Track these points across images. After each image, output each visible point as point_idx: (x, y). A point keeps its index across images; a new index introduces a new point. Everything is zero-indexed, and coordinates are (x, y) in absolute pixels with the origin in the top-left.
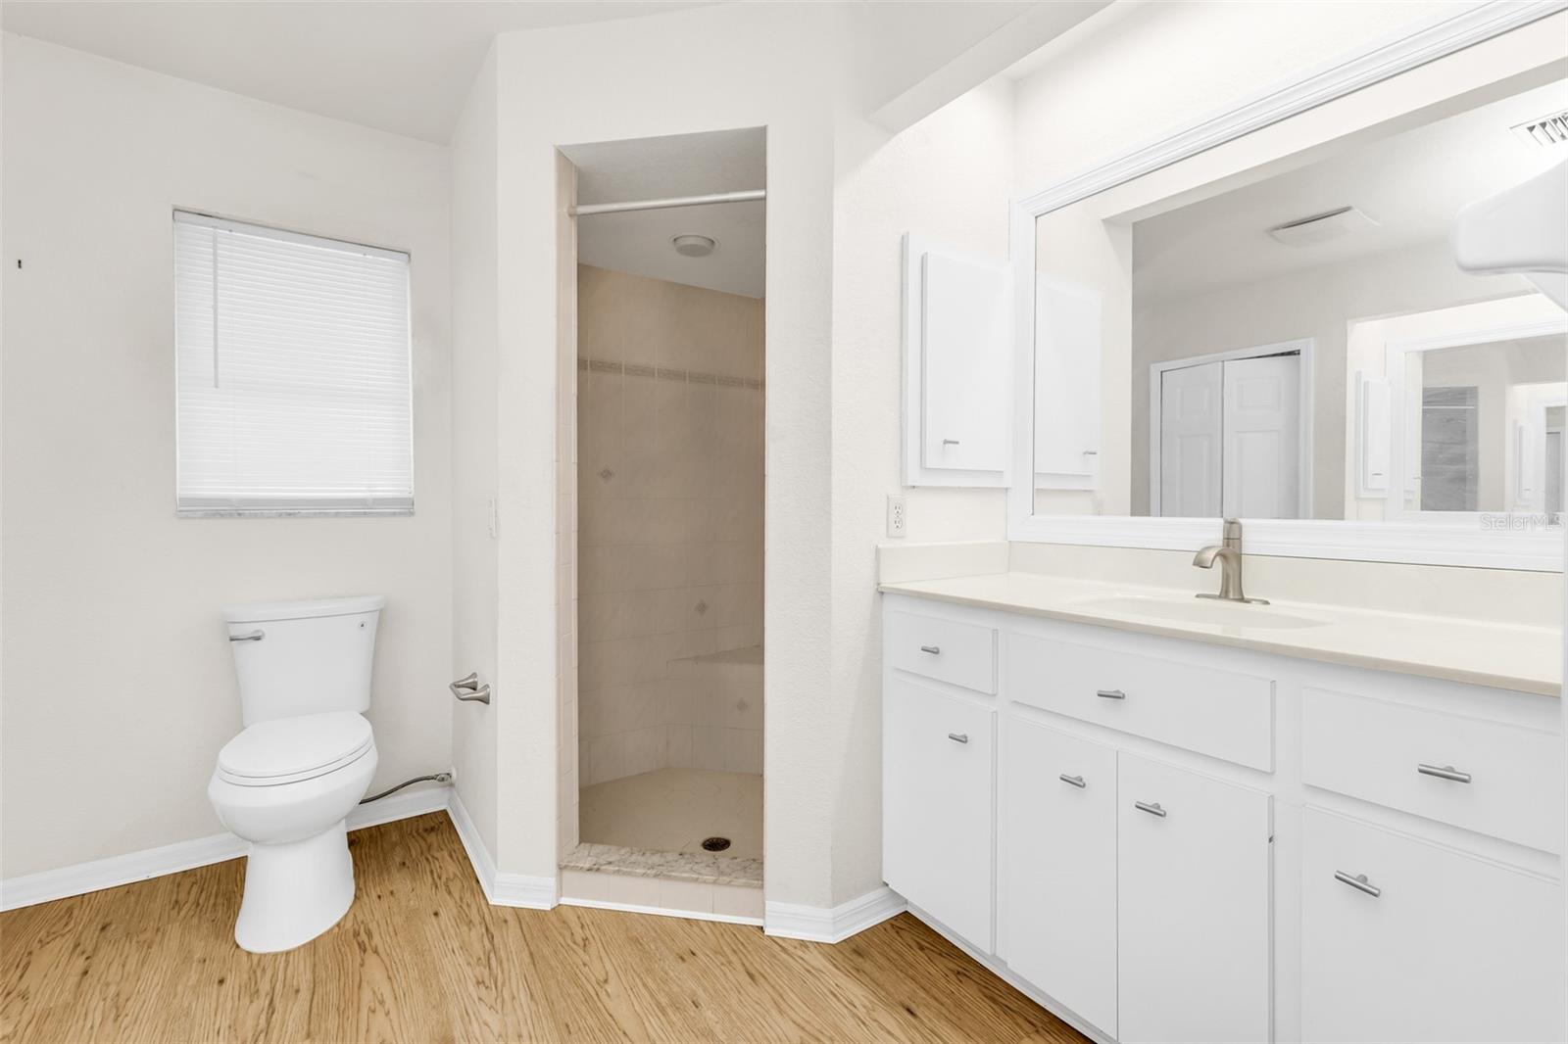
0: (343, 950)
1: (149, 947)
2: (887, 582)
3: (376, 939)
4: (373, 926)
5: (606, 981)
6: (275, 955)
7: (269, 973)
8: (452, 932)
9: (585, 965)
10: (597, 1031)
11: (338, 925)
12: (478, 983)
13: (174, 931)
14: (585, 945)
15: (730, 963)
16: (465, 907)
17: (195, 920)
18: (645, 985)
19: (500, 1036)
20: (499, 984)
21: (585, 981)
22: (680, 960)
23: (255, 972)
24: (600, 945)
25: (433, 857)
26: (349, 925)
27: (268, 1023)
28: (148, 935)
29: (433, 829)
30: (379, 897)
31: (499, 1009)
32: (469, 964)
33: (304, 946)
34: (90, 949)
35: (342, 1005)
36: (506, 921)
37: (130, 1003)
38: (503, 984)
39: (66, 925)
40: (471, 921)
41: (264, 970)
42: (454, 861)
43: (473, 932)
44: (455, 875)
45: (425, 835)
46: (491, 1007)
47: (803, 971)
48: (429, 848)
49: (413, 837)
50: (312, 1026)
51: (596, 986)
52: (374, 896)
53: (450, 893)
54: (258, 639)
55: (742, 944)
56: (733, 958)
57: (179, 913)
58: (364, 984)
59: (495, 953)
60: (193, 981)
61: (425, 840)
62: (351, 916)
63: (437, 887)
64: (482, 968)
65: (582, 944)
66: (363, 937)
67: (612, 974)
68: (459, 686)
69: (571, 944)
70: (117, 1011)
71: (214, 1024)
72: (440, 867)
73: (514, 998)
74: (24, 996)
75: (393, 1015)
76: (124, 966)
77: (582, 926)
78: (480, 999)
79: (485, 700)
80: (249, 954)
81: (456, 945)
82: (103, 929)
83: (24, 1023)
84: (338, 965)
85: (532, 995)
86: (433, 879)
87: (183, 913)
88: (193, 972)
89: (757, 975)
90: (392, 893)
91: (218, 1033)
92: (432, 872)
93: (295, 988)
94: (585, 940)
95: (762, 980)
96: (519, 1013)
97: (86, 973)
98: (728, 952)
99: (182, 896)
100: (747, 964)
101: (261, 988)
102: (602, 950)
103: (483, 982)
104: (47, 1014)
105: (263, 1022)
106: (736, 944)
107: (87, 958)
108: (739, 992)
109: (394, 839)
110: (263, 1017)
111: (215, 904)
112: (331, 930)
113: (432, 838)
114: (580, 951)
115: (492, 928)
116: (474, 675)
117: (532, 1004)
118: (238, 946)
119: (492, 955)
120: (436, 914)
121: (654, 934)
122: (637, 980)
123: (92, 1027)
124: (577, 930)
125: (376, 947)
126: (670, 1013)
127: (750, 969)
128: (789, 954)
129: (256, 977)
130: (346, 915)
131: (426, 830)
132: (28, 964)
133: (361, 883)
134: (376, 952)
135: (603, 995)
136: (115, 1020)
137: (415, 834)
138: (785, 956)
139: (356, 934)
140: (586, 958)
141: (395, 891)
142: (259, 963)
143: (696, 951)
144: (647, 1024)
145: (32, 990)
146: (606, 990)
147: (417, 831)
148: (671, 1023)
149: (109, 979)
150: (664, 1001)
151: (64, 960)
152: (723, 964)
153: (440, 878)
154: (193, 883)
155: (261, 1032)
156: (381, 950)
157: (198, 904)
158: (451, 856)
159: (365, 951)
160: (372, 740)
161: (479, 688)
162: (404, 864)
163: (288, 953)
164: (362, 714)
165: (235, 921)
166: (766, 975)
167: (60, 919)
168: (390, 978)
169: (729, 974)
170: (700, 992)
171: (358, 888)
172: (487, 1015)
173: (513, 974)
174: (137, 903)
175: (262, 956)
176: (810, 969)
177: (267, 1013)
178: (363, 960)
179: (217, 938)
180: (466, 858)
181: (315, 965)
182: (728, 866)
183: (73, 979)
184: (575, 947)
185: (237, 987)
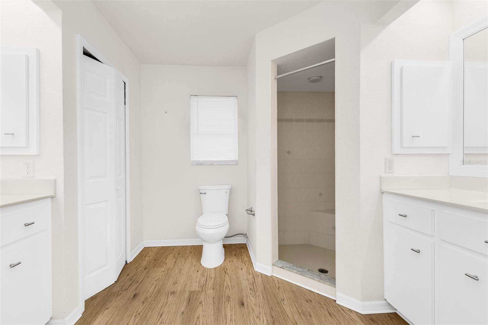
0: (221, 271)
1: (186, 260)
2: (384, 189)
3: (228, 271)
4: (228, 268)
5: (284, 300)
6: (208, 269)
8: (245, 275)
9: (278, 294)
10: (280, 312)
11: (221, 265)
12: (250, 289)
13: (190, 258)
14: (279, 288)
15: (323, 308)
16: (249, 269)
17: (194, 257)
18: (295, 305)
19: (255, 304)
20: (255, 291)
21: (278, 298)
22: (306, 302)
24: (283, 290)
25: (242, 255)
26: (223, 266)
27: (206, 283)
28: (186, 257)
29: (242, 248)
31: (255, 297)
32: (249, 284)
33: (213, 268)
34: (176, 258)
35: (220, 285)
36: (258, 276)
37: (182, 271)
38: (256, 292)
39: (173, 252)
40: (250, 273)
41: (205, 271)
43: (250, 276)
44: (247, 261)
46: (253, 296)
47: (349, 319)
48: (241, 252)
50: (214, 287)
51: (281, 301)
52: (228, 261)
53: (245, 265)
54: (205, 194)
55: (328, 303)
56: (324, 306)
57: (191, 254)
58: (225, 281)
59: (255, 283)
60: (193, 269)
61: (240, 250)
62: (223, 264)
63: (242, 263)
64: (252, 286)
65: (278, 287)
66: (225, 270)
67: (285, 299)
68: (248, 210)
69: (275, 287)
71: (196, 280)
72: (243, 257)
73: (259, 296)
74: (166, 264)
75: (231, 290)
76: (181, 263)
77: (278, 283)
78: (250, 293)
79: (254, 215)
80: (203, 267)
81: (246, 279)
82: (179, 254)
83: (166, 269)
84: (220, 275)
85: (263, 297)
89: (332, 315)
90: (232, 261)
91: (197, 282)
92: (241, 258)
93: (211, 278)
94: (279, 287)
95: (334, 317)
96: (260, 300)
97: (175, 262)
98: (323, 304)
99: (192, 251)
100: (329, 310)
101: (205, 275)
102: (283, 291)
103: (252, 289)
104: (169, 269)
105: (205, 283)
106: (326, 303)
108: (325, 317)
109: (233, 248)
111: (197, 254)
112: (219, 266)
113: (242, 250)
114: (277, 290)
115: (255, 276)
116: (252, 208)
117: (263, 299)
118: (201, 264)
119: (254, 283)
120: (242, 269)
121: (299, 292)
122: (293, 302)
123: (176, 273)
124: (277, 284)
126: (302, 316)
127: (330, 311)
128: (345, 312)
130: (222, 264)
131: (241, 248)
132: (167, 258)
133: (226, 257)
134: (228, 274)
135: (282, 303)
136: (180, 273)
138: (343, 312)
139: (224, 269)
140: (279, 292)
142: (205, 269)
143: (312, 301)
144: (294, 316)
145: (167, 263)
146: (283, 303)
147: (239, 247)
148: (302, 319)
149: (179, 265)
150: (300, 311)
151: (172, 259)
152: (320, 307)
153: (243, 260)
154: (194, 248)
155: (204, 285)
156: (229, 274)
157: (194, 253)
158: (246, 256)
159: (226, 273)
160: (228, 222)
161: (253, 211)
162: (235, 255)
163: (210, 269)
164: (226, 215)
165: (201, 258)
166: (335, 315)
167: (172, 250)
168: (230, 281)
169: (322, 311)
170: (312, 313)
171: (225, 258)
172: (252, 298)
173: (259, 290)
174: (184, 250)
175: (205, 268)
176: (352, 319)
177: (206, 281)
178: (225, 275)
179: (197, 261)
180: (250, 257)
181: (215, 273)
182: (324, 278)
183: (173, 263)
184: (276, 288)
185: (200, 274)
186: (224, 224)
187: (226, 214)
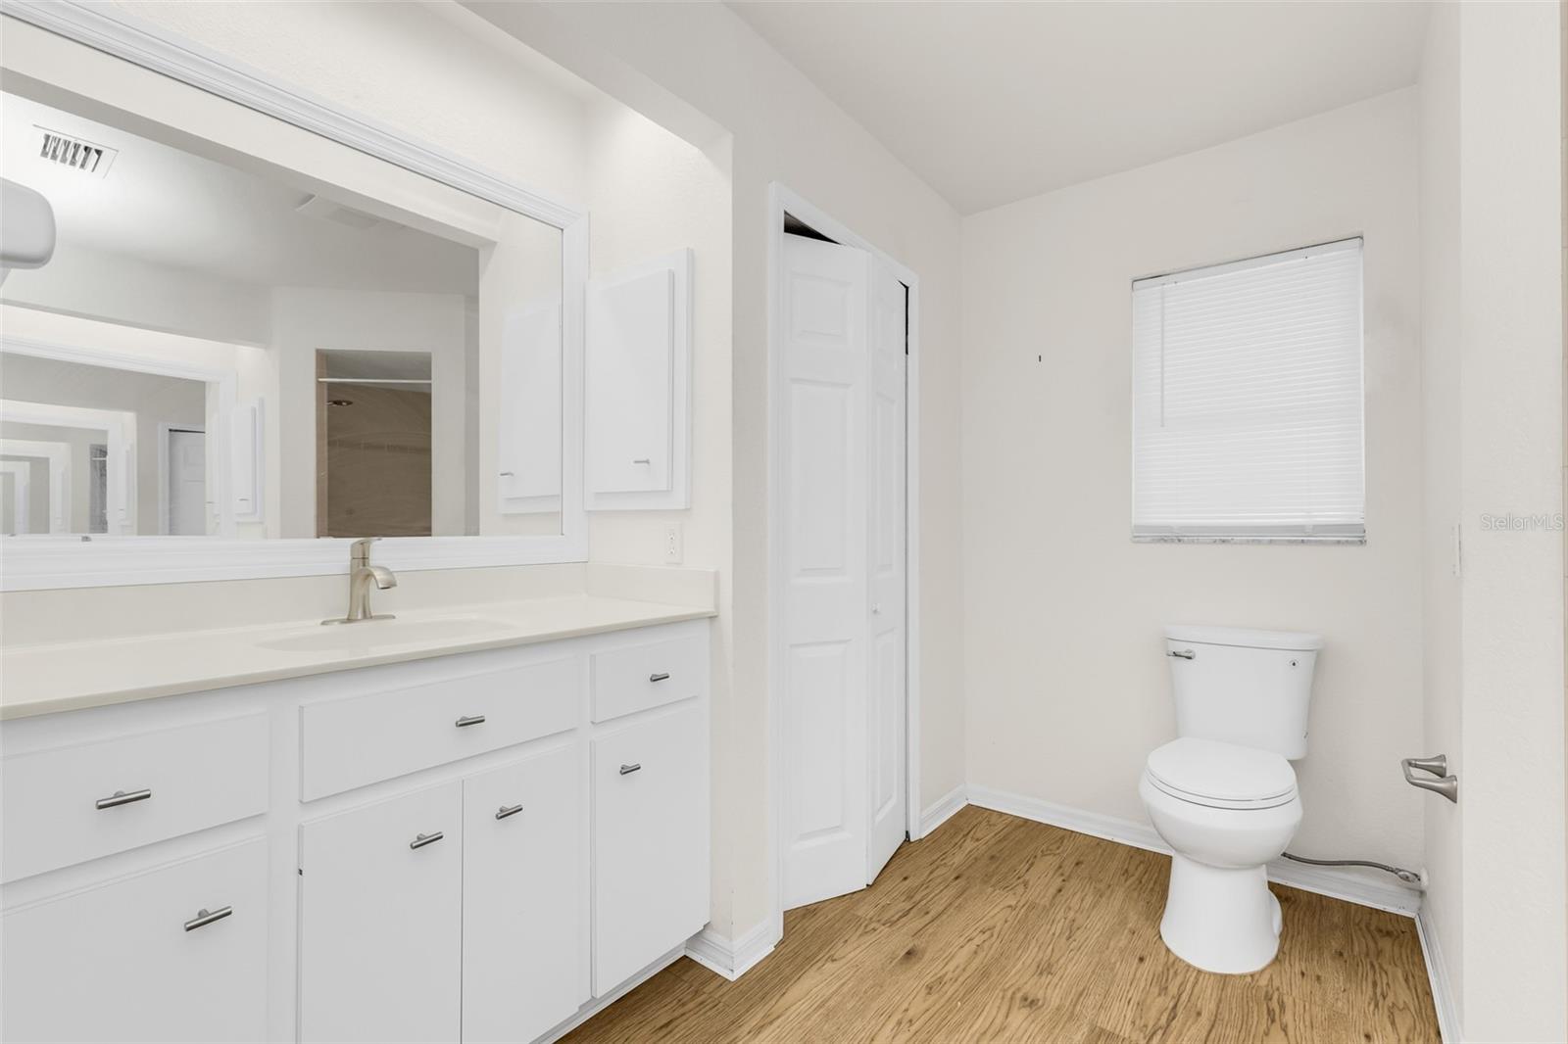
0: (1251, 1004)
1: (1101, 896)
3: (1288, 1018)
4: (1288, 1001)
6: (1189, 966)
7: (1179, 979)
11: (1252, 976)
13: (1120, 894)
17: (1136, 894)
23: (1168, 970)
25: (1381, 967)
26: (1263, 982)
28: (1102, 886)
29: (1389, 934)
30: (1303, 974)
33: (1215, 974)
34: (1067, 874)
37: (1079, 932)
39: (1058, 848)
41: (1176, 972)
42: (1409, 988)
44: (1406, 1007)
45: (1378, 936)
48: (1379, 953)
49: (1361, 929)
52: (1297, 970)
53: (1393, 1023)
57: (1126, 881)
60: (1122, 944)
61: (1376, 943)
62: (1266, 976)
63: (1376, 1006)
66: (1275, 1005)
68: (1416, 766)
70: (1071, 932)
71: (1128, 992)
72: (1388, 984)
74: (1026, 884)
76: (1082, 901)
79: (1453, 799)
80: (1168, 950)
82: (1077, 864)
83: (1021, 904)
84: (1243, 1016)
86: (1375, 993)
87: (1128, 883)
88: (1123, 937)
90: (1318, 978)
91: (1129, 1002)
92: (1375, 984)
93: (1198, 1009)
97: (1060, 891)
99: (1132, 869)
101: (1170, 987)
104: (1033, 906)
107: (1064, 880)
109: (1336, 920)
110: (1165, 1016)
111: (1152, 889)
112: (1242, 976)
113: (1386, 944)
116: (1442, 758)
118: (1160, 937)
120: (1368, 1036)
123: (1054, 934)
125: (1286, 1026)
129: (1168, 975)
130: (1263, 971)
131: (1380, 931)
132: (1032, 864)
133: (1287, 947)
134: (1285, 1029)
136: (1068, 939)
137: (1364, 928)
139: (1268, 998)
141: (1323, 979)
142: (1173, 965)
145: (1031, 883)
147: (1368, 926)
149: (1072, 905)
151: (1051, 874)
153: (1384, 998)
154: (1141, 862)
155: (1161, 1028)
156: (1290, 1031)
157: (1141, 882)
158: (1407, 980)
159: (1273, 1022)
160: (1295, 792)
161: (1448, 775)
162: (1341, 954)
163: (1200, 972)
164: (1292, 763)
165: (1163, 912)
167: (1056, 842)
171: (1281, 950)
174: (1102, 854)
175: (1177, 959)
177: (1170, 1015)
178: (1269, 1030)
179: (1147, 919)
180: (1429, 994)
181: (1220, 1001)
183: (1052, 890)
185: (1151, 974)
186: (1272, 802)
187: (1291, 758)
